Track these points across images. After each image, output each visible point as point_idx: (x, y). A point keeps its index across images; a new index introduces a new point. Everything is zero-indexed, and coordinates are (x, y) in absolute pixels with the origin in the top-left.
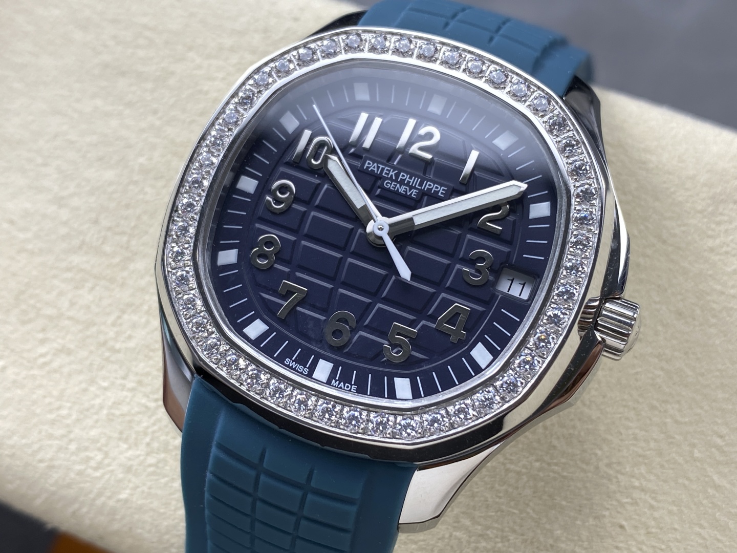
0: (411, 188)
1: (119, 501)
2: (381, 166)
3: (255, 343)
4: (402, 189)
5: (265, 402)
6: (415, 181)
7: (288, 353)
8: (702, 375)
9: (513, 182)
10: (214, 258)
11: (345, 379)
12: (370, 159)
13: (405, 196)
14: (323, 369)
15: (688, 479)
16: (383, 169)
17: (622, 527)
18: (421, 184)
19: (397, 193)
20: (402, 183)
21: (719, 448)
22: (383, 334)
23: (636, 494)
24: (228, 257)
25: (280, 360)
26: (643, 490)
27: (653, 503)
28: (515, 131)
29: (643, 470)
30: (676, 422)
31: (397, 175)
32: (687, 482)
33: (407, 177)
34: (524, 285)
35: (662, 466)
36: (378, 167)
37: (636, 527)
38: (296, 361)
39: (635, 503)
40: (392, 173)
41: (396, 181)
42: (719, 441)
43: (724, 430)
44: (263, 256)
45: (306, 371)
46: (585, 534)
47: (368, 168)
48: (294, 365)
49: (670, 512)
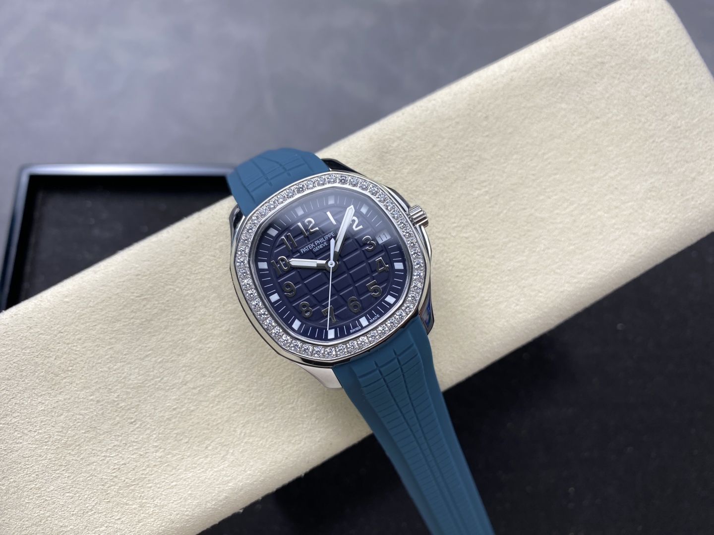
0: (323, 243)
1: (319, 442)
2: (307, 247)
3: (336, 338)
4: (321, 247)
5: (363, 349)
6: (322, 240)
7: (348, 329)
8: (431, 212)
9: (348, 209)
10: (293, 330)
11: (372, 316)
12: (301, 248)
13: (324, 247)
14: (364, 321)
15: (458, 244)
16: (308, 247)
17: (457, 276)
18: (324, 239)
19: (321, 249)
20: (318, 245)
21: (456, 227)
22: (368, 291)
23: (451, 263)
24: (297, 324)
25: (349, 334)
26: (451, 260)
27: (457, 261)
28: (331, 194)
29: (445, 255)
30: (439, 232)
31: (314, 244)
32: (459, 245)
33: (318, 241)
34: (384, 234)
35: (449, 248)
36: (306, 248)
37: (461, 272)
38: (354, 328)
39: (453, 266)
40: (312, 245)
41: (316, 246)
42: (455, 225)
43: (453, 220)
44: (306, 312)
45: (360, 327)
46: (450, 289)
47: (303, 252)
48: (354, 330)
49: (465, 258)
